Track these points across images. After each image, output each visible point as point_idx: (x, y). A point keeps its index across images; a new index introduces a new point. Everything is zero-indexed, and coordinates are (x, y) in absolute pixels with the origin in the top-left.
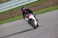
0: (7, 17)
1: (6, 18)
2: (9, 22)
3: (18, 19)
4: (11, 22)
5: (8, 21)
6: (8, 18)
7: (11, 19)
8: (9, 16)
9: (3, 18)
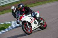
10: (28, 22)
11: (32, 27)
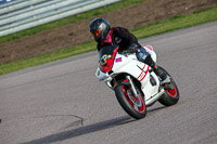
0: (151, 18)
1: (147, 21)
2: (158, 34)
3: (195, 25)
4: (168, 34)
5: (158, 31)
6: (158, 19)
7: (169, 25)
8: (162, 14)
9: (137, 20)
10: (131, 77)
11: (143, 95)
